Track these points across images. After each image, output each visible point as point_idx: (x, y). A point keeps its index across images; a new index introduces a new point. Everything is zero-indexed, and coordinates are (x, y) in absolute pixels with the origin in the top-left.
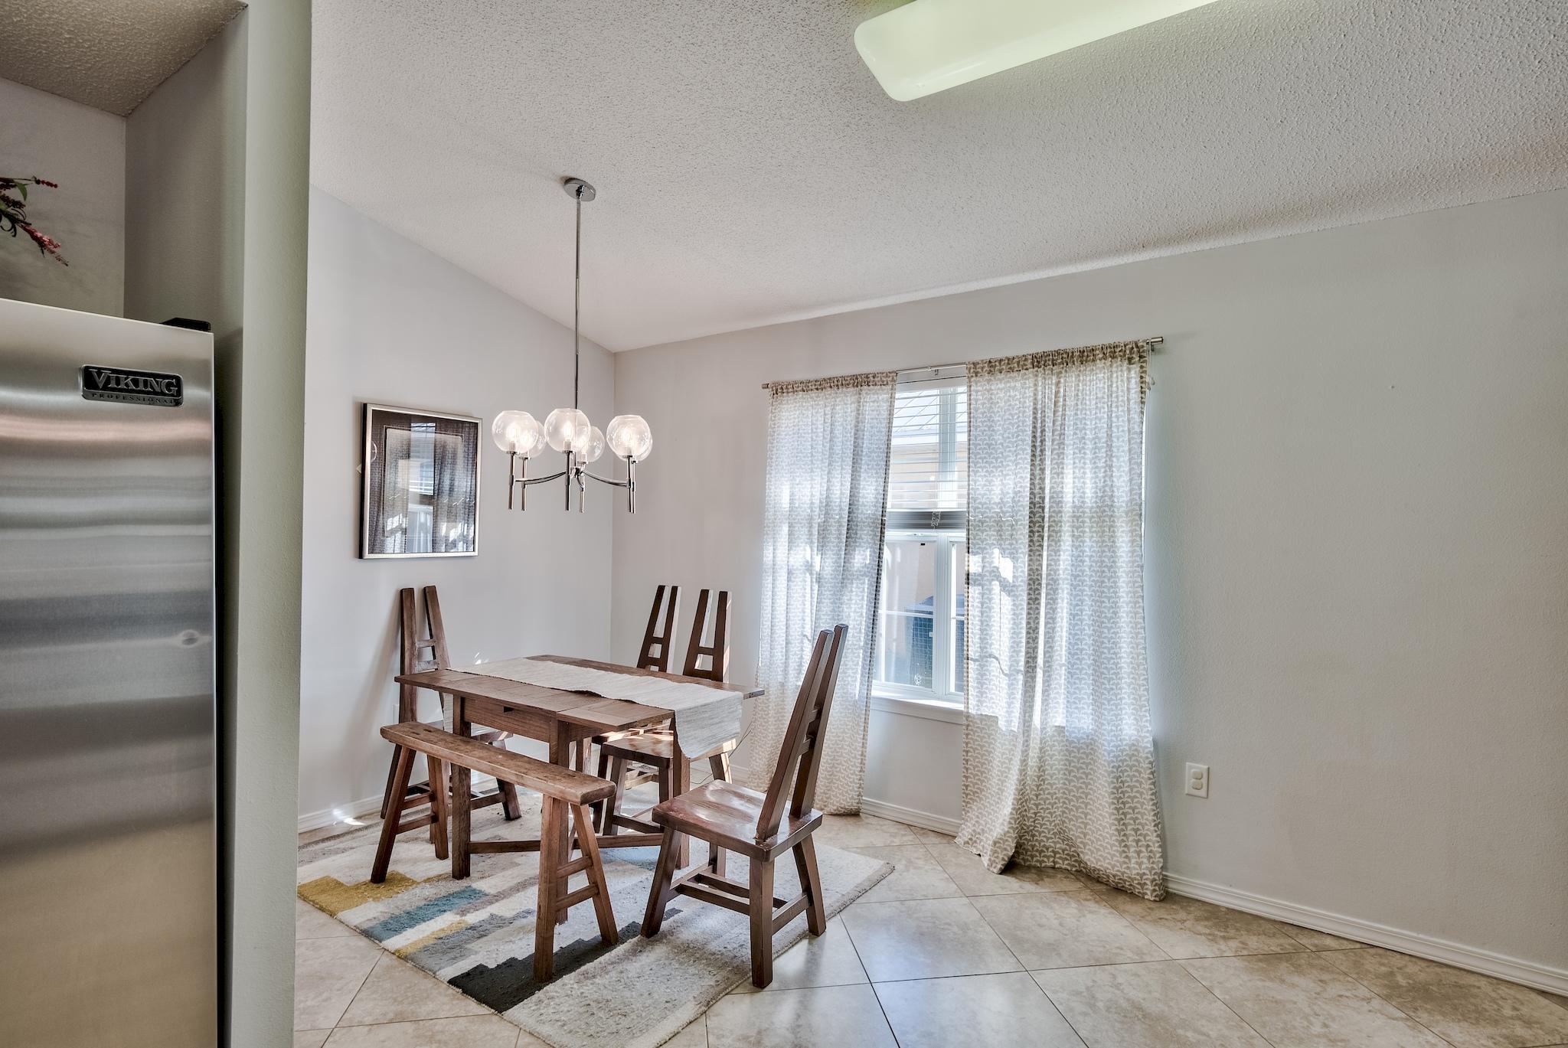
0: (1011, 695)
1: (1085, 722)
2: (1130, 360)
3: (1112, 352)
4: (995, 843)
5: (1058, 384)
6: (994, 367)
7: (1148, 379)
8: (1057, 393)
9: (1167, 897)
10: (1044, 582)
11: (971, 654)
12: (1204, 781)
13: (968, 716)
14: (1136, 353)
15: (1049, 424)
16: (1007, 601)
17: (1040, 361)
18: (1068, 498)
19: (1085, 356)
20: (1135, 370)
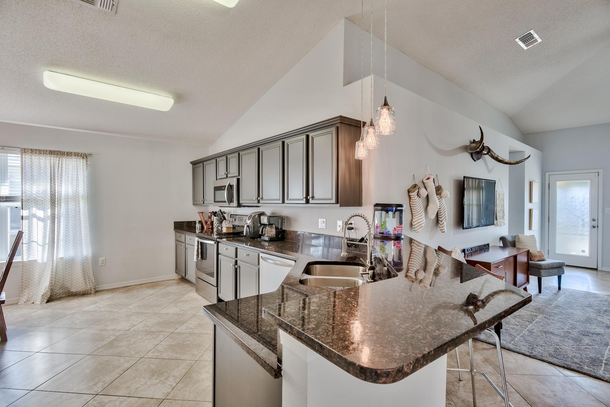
0: (43, 252)
1: (71, 254)
2: (83, 157)
3: (77, 155)
4: (43, 295)
5: (59, 160)
6: (32, 151)
7: (88, 163)
8: (59, 163)
9: (96, 292)
10: (56, 217)
11: (24, 242)
12: (104, 261)
13: (23, 262)
14: (85, 156)
15: (56, 171)
16: (41, 224)
17: (52, 153)
18: (63, 193)
19: (69, 154)
20: (85, 160)
